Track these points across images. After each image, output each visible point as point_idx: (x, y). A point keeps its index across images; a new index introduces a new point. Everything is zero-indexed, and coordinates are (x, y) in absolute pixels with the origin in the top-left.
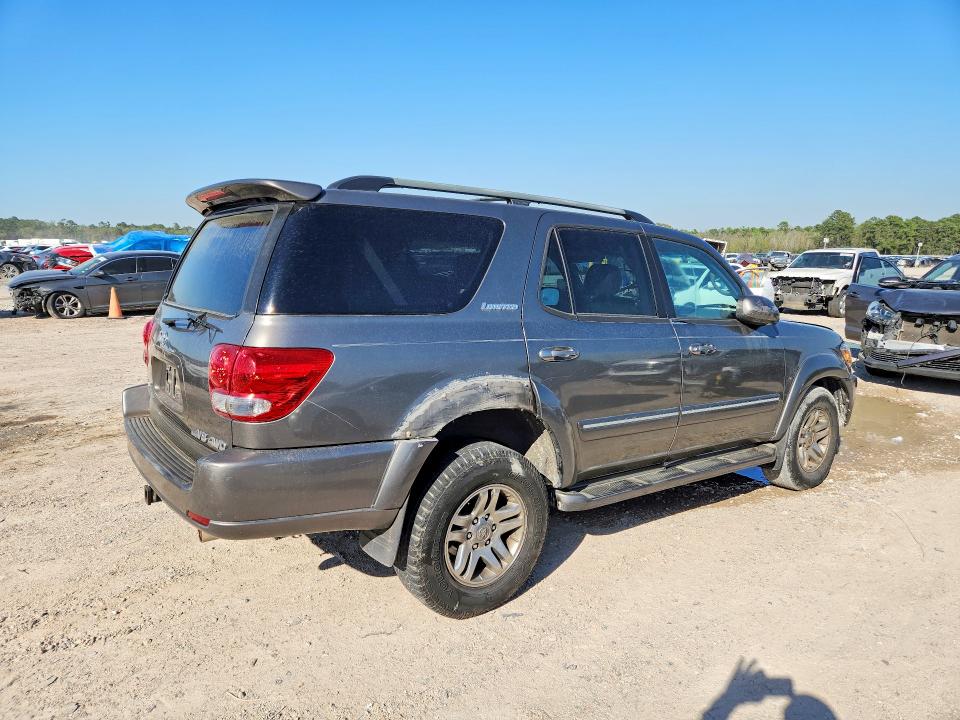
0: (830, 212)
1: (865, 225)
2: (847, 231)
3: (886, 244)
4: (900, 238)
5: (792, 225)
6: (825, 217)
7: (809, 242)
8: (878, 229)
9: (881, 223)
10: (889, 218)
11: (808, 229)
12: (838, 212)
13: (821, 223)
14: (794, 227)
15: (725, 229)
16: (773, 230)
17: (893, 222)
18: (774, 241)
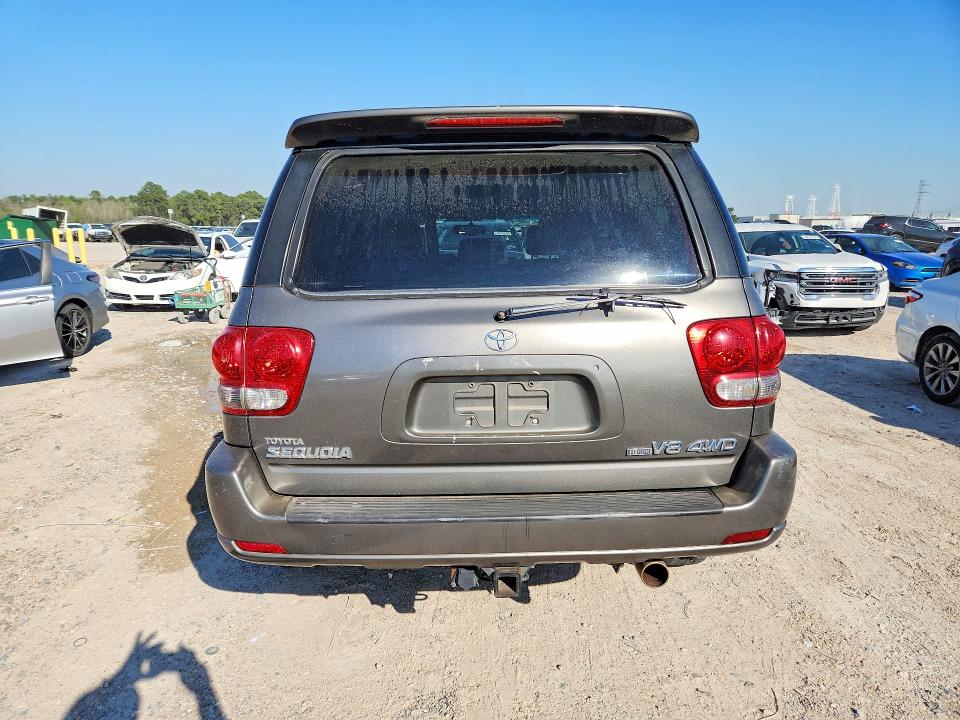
0: (143, 184)
1: (177, 197)
2: (162, 204)
3: (198, 216)
4: (209, 211)
5: (105, 194)
6: (139, 189)
7: (128, 213)
8: (189, 202)
9: (190, 196)
10: (197, 192)
11: (122, 199)
12: (150, 184)
13: (136, 194)
14: (107, 197)
15: (28, 196)
16: (86, 200)
17: (200, 195)
18: (89, 210)
